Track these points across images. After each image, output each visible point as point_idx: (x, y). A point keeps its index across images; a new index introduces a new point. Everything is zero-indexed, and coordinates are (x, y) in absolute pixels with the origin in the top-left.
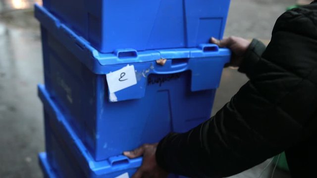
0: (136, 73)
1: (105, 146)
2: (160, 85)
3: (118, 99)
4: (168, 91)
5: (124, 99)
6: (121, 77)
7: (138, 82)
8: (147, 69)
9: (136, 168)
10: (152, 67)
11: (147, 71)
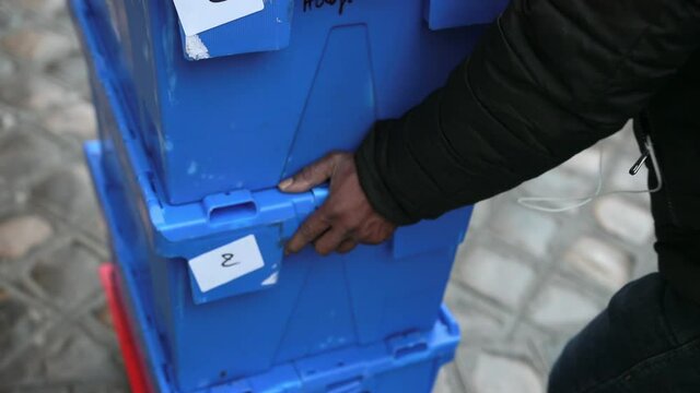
2: (340, 11)
3: (209, 52)
4: (364, 24)
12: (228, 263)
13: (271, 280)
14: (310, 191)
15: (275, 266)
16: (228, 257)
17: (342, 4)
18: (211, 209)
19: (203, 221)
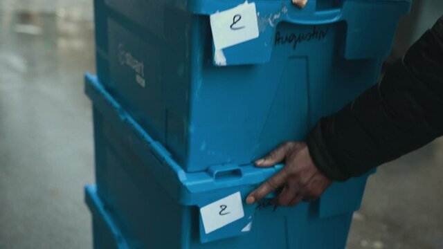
0: (259, 18)
1: (203, 147)
2: (294, 47)
3: (227, 62)
4: (306, 58)
5: (237, 62)
6: (234, 23)
7: (260, 33)
8: (277, 13)
9: (252, 186)
10: (285, 10)
11: (276, 17)
12: (223, 212)
13: (247, 229)
14: (273, 166)
15: (250, 217)
16: (224, 207)
17: (296, 42)
18: (216, 172)
19: (211, 180)
